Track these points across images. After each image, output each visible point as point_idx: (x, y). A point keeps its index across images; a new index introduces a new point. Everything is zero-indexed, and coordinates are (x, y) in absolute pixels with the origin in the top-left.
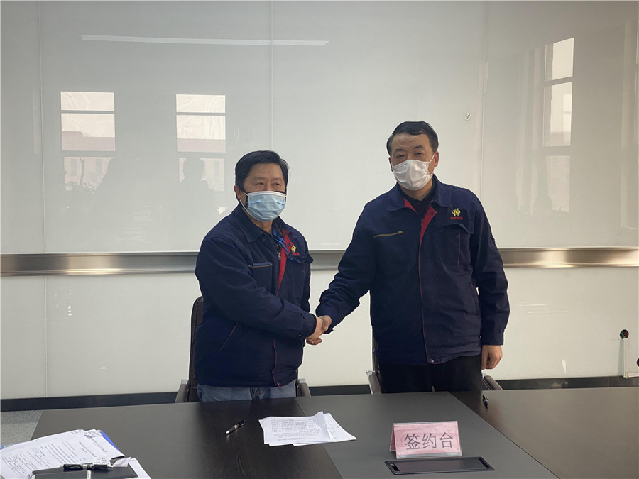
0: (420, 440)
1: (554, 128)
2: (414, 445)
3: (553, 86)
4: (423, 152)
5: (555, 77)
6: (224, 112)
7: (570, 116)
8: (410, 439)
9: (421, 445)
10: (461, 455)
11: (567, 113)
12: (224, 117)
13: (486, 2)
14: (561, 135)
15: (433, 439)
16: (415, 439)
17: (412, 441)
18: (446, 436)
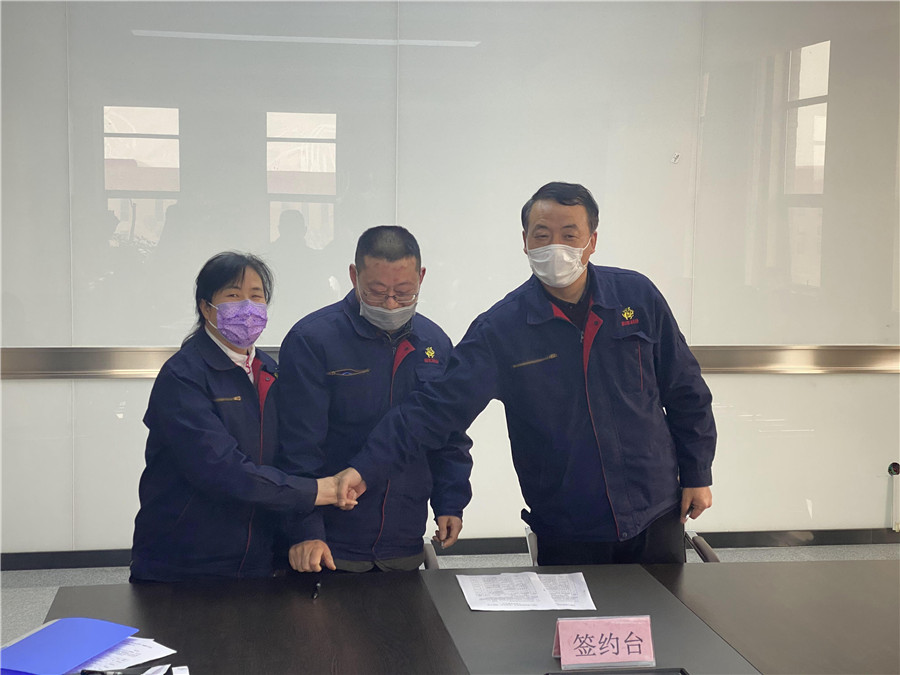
0: (596, 642)
2: (587, 649)
3: (799, 108)
4: (576, 233)
5: (802, 96)
6: (335, 137)
7: (824, 147)
8: (582, 641)
10: (654, 664)
12: (335, 145)
15: (614, 642)
16: (588, 641)
17: (584, 645)
18: (633, 637)
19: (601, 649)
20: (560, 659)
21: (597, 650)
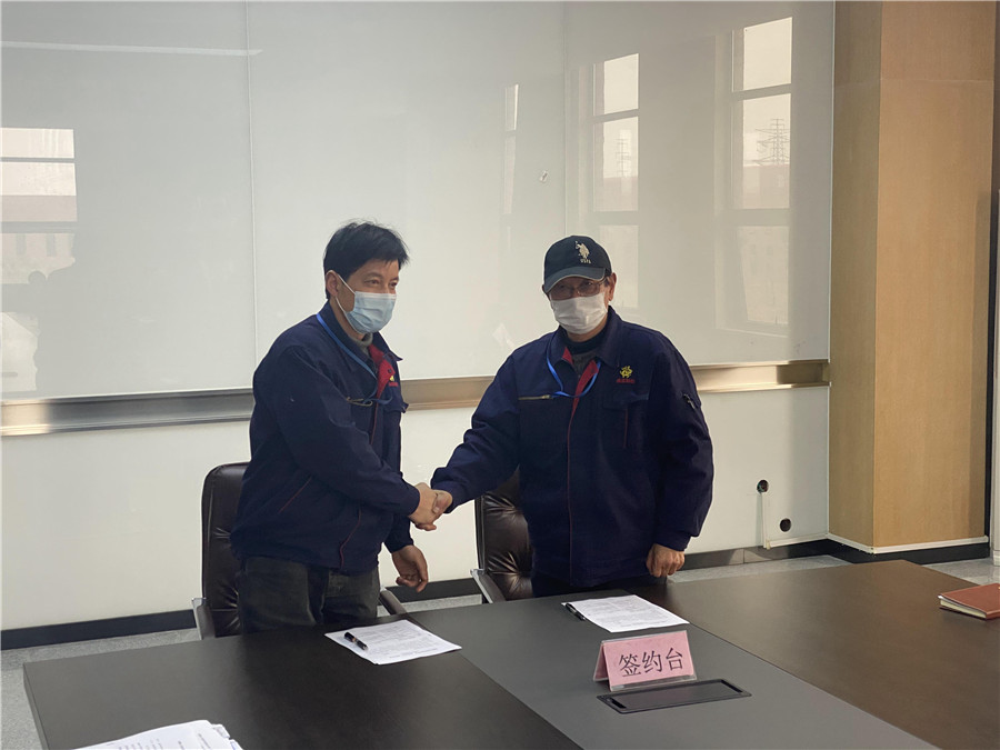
0: (640, 661)
2: (633, 669)
8: (628, 662)
9: (641, 669)
10: (696, 678)
13: (565, 3)
15: (656, 659)
16: (632, 660)
17: (630, 665)
18: (673, 653)
19: (645, 667)
20: (608, 681)
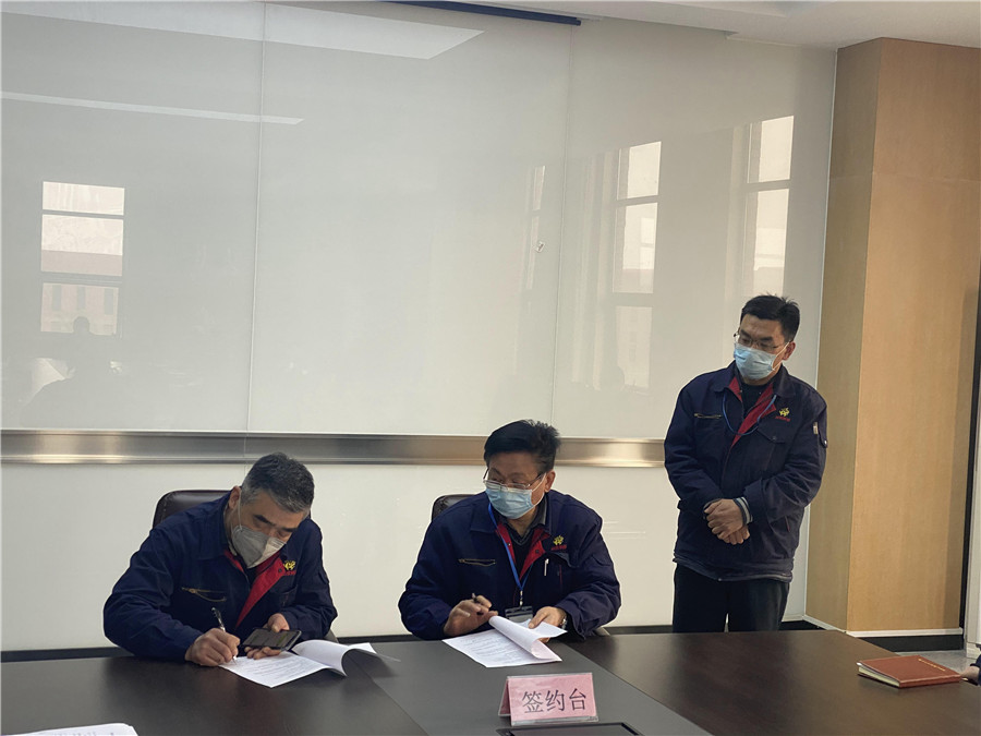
0: (543, 699)
1: (628, 264)
3: (628, 207)
5: (631, 195)
6: (122, 214)
7: (653, 250)
10: (597, 719)
11: (647, 245)
12: (122, 221)
14: (637, 274)
15: (560, 698)
17: (532, 702)
18: (577, 694)
19: (548, 705)
20: (510, 718)
21: (544, 707)
